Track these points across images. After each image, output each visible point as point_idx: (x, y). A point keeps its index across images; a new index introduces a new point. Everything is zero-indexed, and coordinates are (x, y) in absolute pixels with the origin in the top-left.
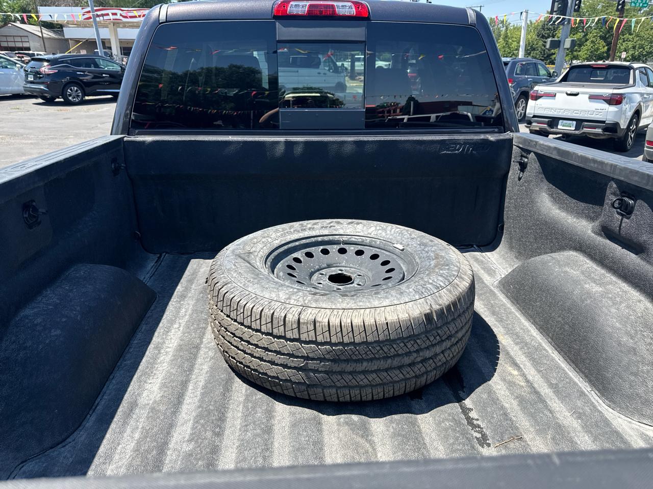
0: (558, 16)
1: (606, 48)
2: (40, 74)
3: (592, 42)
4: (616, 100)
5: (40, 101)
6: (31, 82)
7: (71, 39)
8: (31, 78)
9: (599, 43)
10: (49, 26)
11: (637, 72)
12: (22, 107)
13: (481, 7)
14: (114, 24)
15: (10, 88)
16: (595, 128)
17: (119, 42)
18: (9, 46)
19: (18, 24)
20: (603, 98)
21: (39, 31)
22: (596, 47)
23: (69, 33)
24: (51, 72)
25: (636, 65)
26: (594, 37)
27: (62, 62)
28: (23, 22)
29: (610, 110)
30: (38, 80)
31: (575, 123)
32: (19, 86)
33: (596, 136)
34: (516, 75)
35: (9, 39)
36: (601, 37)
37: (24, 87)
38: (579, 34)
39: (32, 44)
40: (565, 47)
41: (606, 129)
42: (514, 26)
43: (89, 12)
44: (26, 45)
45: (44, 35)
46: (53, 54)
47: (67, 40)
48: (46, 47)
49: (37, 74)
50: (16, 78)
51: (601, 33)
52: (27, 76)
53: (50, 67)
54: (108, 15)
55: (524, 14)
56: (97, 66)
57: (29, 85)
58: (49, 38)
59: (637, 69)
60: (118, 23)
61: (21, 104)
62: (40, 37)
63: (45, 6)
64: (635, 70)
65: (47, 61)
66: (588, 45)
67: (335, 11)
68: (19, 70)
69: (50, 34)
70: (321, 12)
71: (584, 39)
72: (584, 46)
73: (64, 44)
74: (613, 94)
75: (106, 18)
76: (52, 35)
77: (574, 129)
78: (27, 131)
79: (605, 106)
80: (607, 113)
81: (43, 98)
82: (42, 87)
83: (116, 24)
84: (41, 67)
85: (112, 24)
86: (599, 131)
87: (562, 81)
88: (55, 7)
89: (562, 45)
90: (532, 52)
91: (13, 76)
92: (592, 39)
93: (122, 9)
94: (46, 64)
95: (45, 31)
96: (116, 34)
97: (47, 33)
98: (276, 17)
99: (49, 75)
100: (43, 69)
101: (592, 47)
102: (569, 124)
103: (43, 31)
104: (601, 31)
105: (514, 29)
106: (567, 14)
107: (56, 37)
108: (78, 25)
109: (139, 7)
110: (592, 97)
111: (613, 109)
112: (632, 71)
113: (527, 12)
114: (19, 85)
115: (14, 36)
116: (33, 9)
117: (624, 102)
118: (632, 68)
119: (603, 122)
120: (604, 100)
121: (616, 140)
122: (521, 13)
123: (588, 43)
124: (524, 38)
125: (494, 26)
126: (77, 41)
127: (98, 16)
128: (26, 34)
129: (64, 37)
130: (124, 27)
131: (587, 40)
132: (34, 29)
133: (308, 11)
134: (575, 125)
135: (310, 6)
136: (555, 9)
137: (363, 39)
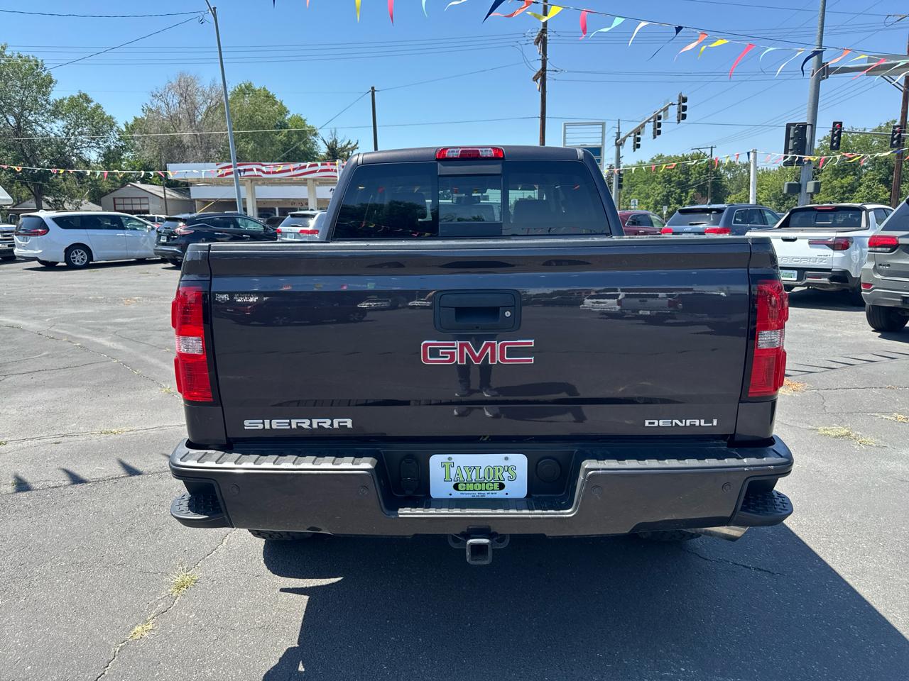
0: (794, 155)
1: (889, 193)
2: (174, 235)
3: (868, 187)
4: (841, 245)
5: (170, 265)
6: (164, 244)
7: (198, 200)
8: (163, 240)
9: (878, 189)
10: (173, 185)
11: (871, 214)
12: (150, 271)
13: (712, 148)
14: (252, 181)
15: (138, 252)
16: (820, 277)
17: (257, 202)
18: (134, 209)
19: (138, 184)
20: (827, 243)
21: (161, 192)
22: (874, 193)
23: (195, 193)
24: (187, 232)
25: (869, 207)
26: (870, 180)
27: (200, 222)
28: (144, 181)
29: (835, 256)
30: (171, 242)
31: (796, 272)
32: (146, 248)
33: (823, 287)
34: (734, 223)
35: (127, 201)
36: (880, 181)
37: (155, 250)
38: (850, 178)
39: (151, 207)
40: (807, 191)
41: (832, 279)
42: (762, 170)
43: (230, 167)
44: (144, 208)
45: (167, 196)
46: (191, 213)
47: (193, 201)
48: (168, 209)
49: (170, 235)
50: (145, 241)
51: (881, 175)
52: (159, 237)
53: (186, 227)
54: (252, 170)
55: (752, 155)
56: (237, 225)
57: (160, 248)
58: (173, 200)
59: (871, 210)
60: (256, 180)
61: (150, 269)
62: (161, 198)
63: (172, 163)
64: (868, 211)
65: (184, 220)
66: (863, 190)
67: (479, 154)
68: (149, 231)
69: (174, 194)
70: (470, 155)
71: (857, 184)
72: (858, 192)
73: (190, 205)
74: (837, 238)
75: (247, 173)
76: (176, 195)
77: (795, 279)
78: (164, 293)
79: (830, 252)
80: (834, 259)
81: (174, 261)
82: (175, 250)
83: (255, 181)
84: (176, 227)
85: (250, 181)
86: (825, 280)
87: (780, 227)
88: (182, 164)
89: (803, 189)
90: (786, 202)
91: (142, 238)
92: (867, 183)
93: (263, 163)
94: (181, 224)
95: (168, 192)
96: (253, 193)
97: (171, 194)
98: (438, 160)
99: (184, 235)
100: (178, 229)
101: (868, 193)
102: (790, 274)
103: (167, 192)
104: (881, 173)
105: (763, 173)
106: (807, 152)
107: (180, 198)
108: (209, 182)
109: (280, 161)
110: (814, 243)
111: (839, 254)
112: (864, 213)
113: (755, 152)
114: (148, 249)
115: (132, 198)
116: (157, 166)
117: (852, 246)
118: (865, 209)
119: (829, 270)
120: (827, 245)
121: (850, 291)
122: (748, 153)
123: (862, 188)
124: (753, 182)
125: (735, 171)
126: (205, 202)
127: (240, 171)
128: (145, 195)
129: (189, 196)
130: (264, 184)
131: (861, 184)
132: (157, 190)
133: (461, 155)
134: (796, 276)
135: (462, 151)
136: (790, 147)
137: (500, 172)
